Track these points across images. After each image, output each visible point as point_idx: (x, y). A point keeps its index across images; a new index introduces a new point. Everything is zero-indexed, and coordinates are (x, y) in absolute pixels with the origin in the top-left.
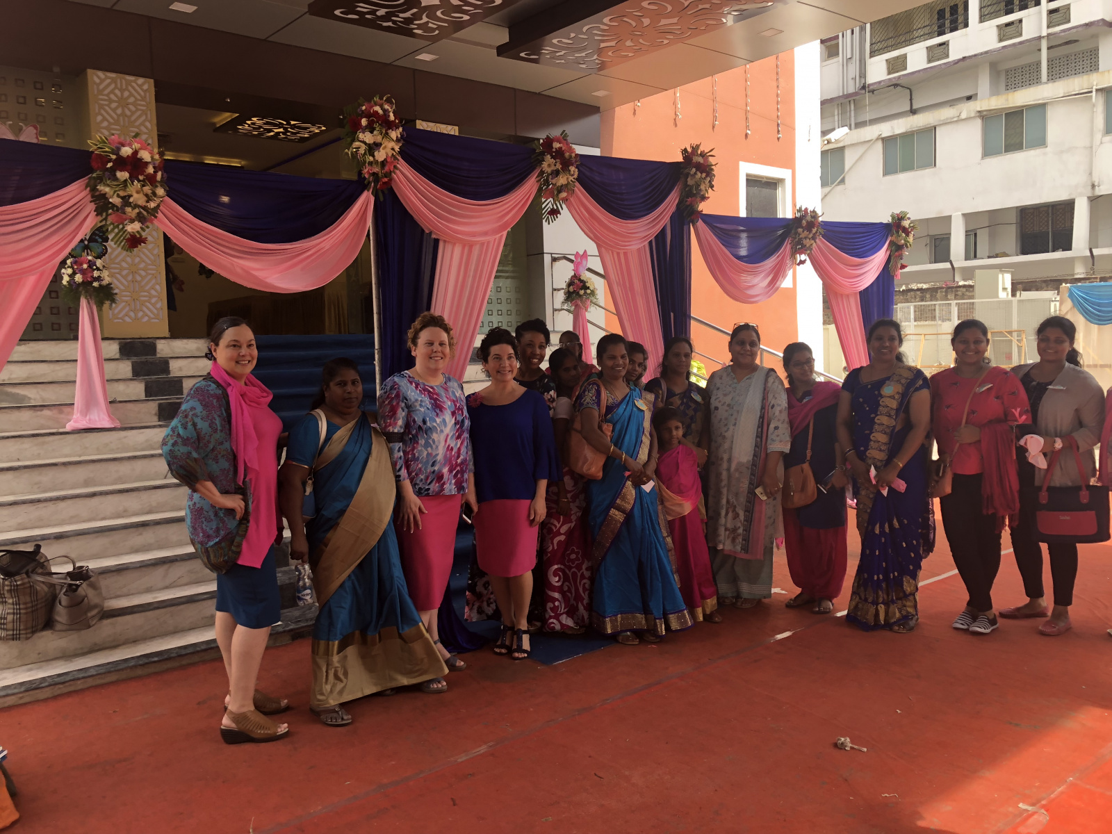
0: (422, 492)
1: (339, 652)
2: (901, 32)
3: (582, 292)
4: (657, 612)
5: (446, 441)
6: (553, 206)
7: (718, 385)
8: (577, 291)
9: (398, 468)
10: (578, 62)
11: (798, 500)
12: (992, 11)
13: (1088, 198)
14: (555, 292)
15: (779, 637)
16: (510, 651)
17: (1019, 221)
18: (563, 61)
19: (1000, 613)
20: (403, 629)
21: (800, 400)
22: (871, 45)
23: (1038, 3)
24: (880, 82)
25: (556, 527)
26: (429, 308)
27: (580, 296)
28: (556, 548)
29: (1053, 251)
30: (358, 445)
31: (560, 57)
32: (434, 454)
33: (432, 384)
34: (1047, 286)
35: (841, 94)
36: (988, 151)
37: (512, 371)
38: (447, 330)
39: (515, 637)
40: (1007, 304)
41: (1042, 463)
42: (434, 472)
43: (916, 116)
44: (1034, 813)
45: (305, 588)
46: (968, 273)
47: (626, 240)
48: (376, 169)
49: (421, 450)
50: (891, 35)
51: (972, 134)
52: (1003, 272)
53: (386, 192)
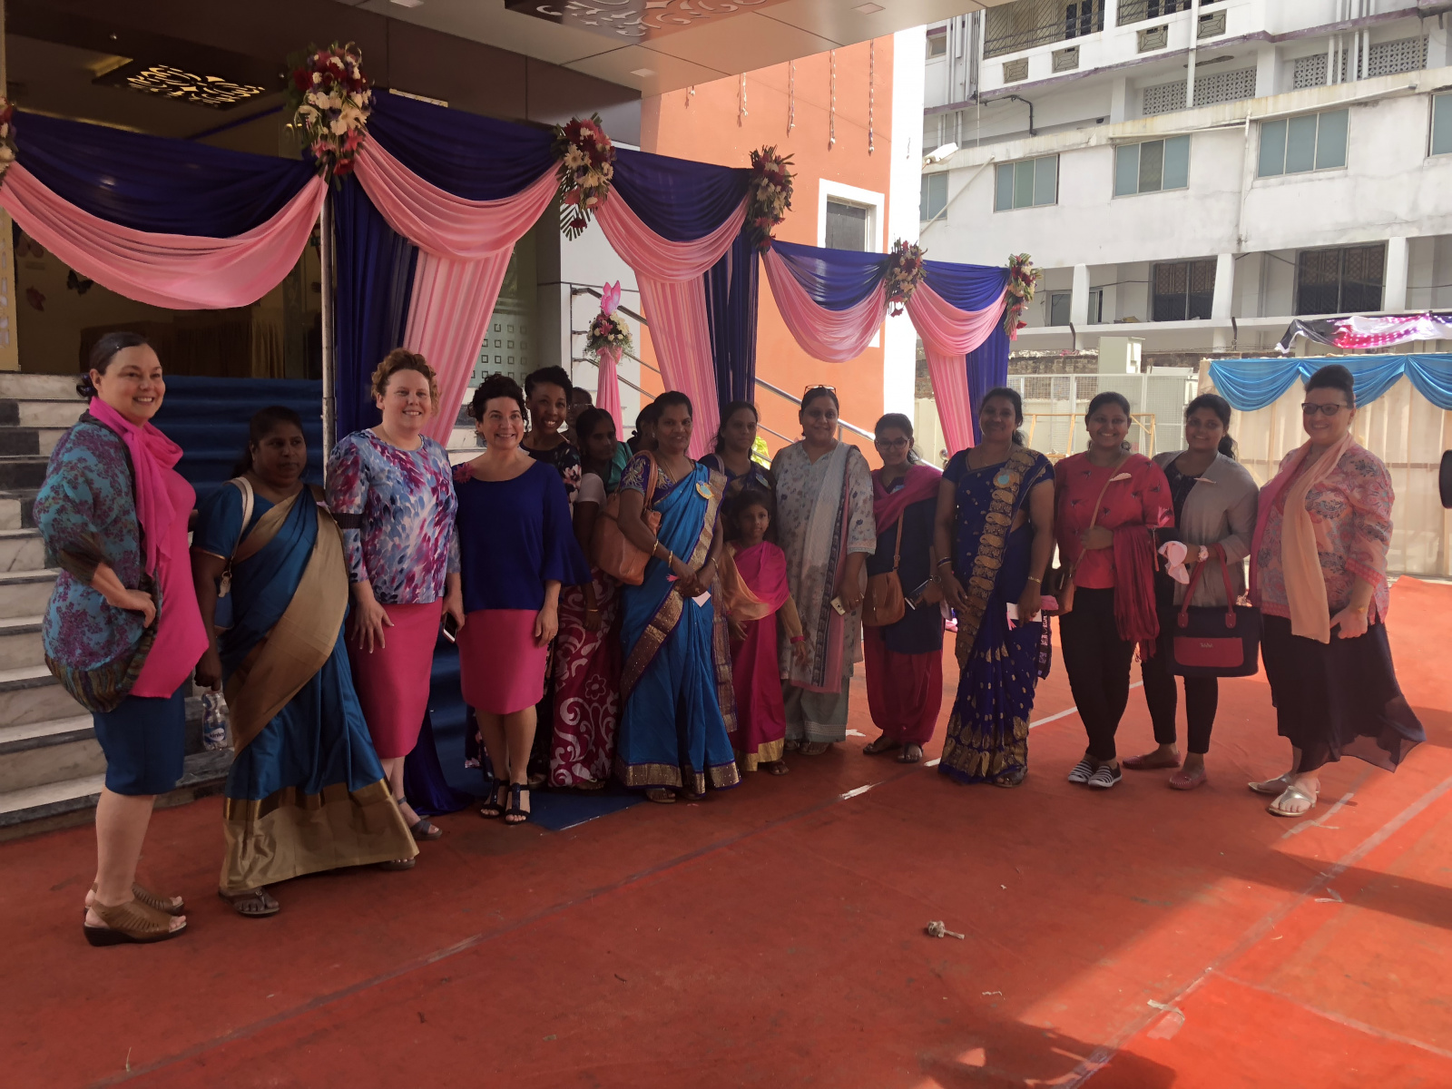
0: (387, 598)
1: (261, 815)
2: (1022, 29)
3: (611, 337)
4: (697, 763)
5: (422, 528)
6: (577, 215)
7: (786, 467)
8: (605, 336)
9: (353, 563)
10: (615, 25)
11: (883, 617)
12: (1132, 12)
13: (1233, 255)
14: (574, 336)
15: (854, 793)
16: (503, 812)
17: (1152, 279)
18: (595, 23)
19: (1124, 763)
20: (353, 784)
21: (889, 490)
22: (986, 42)
23: (1188, 6)
24: (994, 92)
25: (575, 647)
26: (400, 343)
27: (609, 342)
28: (574, 675)
29: (1190, 319)
30: (298, 530)
31: (592, 17)
32: (403, 546)
33: (405, 449)
34: (1182, 361)
35: (947, 103)
36: (1119, 190)
37: (516, 435)
38: (428, 374)
39: (510, 794)
40: (1136, 380)
41: (1183, 577)
42: (402, 571)
43: (1036, 139)
44: (1167, 1013)
45: (215, 725)
46: (1092, 340)
47: (674, 267)
48: (332, 146)
49: (385, 539)
50: (1011, 32)
51: (1103, 165)
52: (1132, 341)
53: (345, 178)
